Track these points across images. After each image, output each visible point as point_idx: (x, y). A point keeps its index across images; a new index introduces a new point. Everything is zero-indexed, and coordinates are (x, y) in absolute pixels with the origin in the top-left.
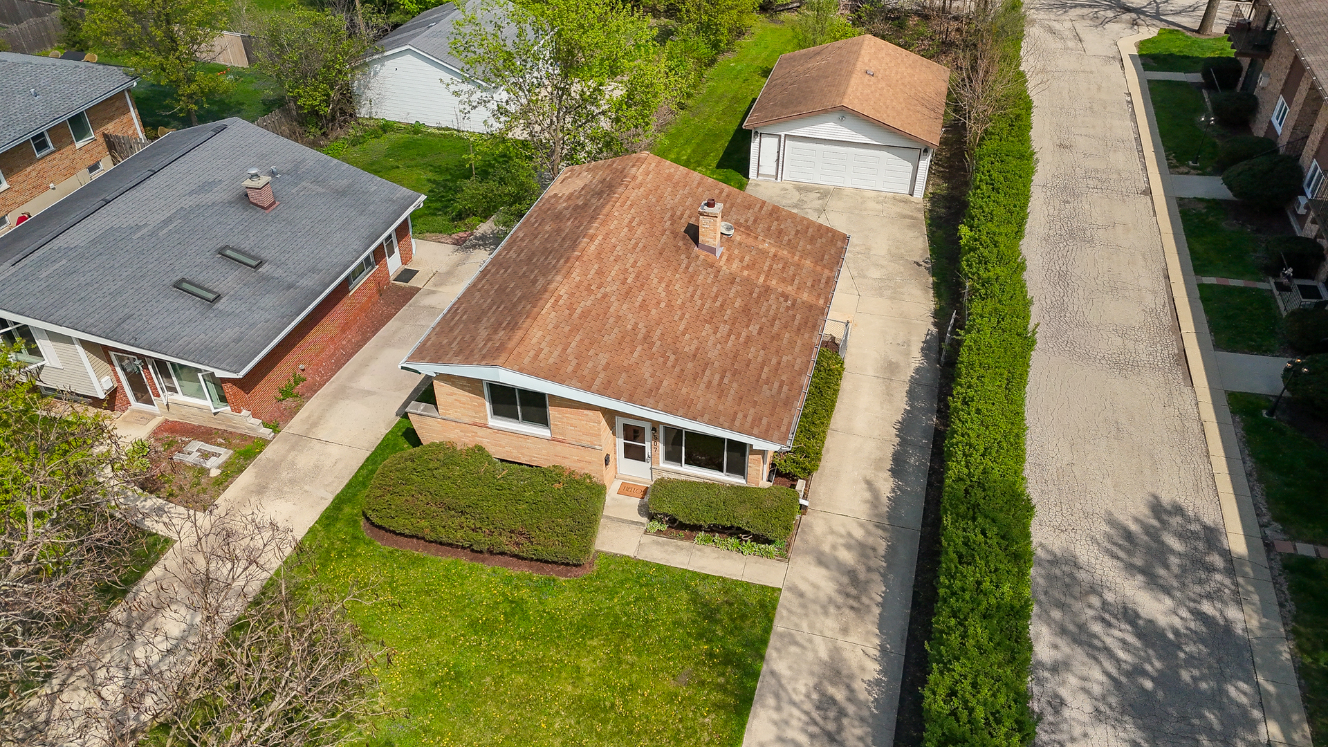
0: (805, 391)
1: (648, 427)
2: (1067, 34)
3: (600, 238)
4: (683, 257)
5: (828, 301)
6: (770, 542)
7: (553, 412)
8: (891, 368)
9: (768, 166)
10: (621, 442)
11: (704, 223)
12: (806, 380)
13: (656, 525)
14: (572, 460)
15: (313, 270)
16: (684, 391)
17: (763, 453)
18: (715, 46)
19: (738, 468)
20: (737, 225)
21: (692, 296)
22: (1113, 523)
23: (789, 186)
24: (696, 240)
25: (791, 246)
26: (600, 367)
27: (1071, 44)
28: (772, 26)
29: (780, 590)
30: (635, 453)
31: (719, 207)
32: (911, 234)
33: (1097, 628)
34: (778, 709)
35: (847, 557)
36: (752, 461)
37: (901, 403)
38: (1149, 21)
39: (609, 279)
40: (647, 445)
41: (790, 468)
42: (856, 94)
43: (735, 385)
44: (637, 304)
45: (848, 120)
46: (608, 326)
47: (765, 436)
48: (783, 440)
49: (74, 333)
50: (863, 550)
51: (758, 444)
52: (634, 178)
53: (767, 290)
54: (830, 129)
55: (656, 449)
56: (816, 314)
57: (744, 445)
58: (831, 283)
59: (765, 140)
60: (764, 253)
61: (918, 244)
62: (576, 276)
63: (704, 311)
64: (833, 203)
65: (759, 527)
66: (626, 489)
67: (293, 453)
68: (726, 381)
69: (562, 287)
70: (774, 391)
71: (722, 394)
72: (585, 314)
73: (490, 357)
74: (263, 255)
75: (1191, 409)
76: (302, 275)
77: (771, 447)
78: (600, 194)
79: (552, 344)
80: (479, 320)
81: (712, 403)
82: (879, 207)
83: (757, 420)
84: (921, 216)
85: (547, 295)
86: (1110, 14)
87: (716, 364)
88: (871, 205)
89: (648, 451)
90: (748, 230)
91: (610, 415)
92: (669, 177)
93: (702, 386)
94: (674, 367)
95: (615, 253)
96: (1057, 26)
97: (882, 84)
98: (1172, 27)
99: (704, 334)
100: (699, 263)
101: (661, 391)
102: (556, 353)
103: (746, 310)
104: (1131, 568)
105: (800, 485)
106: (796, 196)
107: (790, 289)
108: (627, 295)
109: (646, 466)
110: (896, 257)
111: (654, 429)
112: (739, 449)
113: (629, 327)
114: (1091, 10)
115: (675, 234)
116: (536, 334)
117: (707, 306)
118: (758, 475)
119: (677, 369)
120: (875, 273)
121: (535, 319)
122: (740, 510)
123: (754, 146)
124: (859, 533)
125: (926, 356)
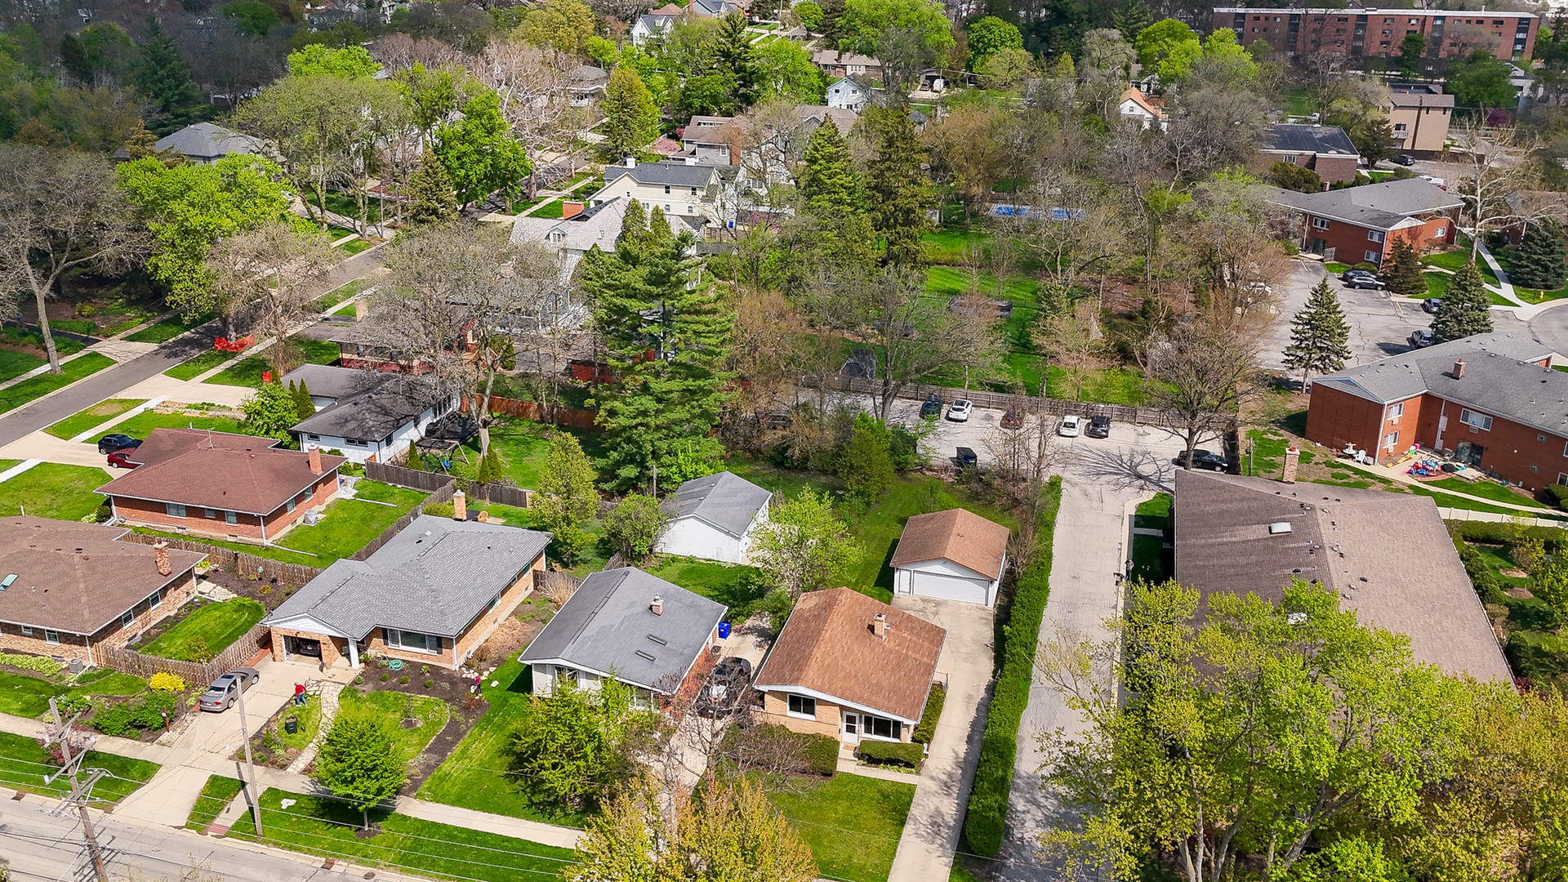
0: (926, 701)
1: (857, 716)
2: (1095, 496)
3: (829, 631)
4: (868, 640)
5: (936, 662)
6: (913, 767)
7: (817, 708)
8: (970, 697)
9: (905, 587)
10: (845, 724)
11: (877, 625)
12: (926, 697)
13: (862, 762)
14: (825, 731)
15: (688, 646)
17: (908, 726)
18: (868, 504)
19: (897, 735)
20: (891, 625)
21: (874, 658)
23: (917, 599)
24: (873, 633)
25: (918, 635)
27: (1095, 504)
28: (904, 483)
29: (916, 787)
30: (851, 729)
31: (884, 616)
32: (985, 629)
33: (1042, 800)
34: (915, 825)
35: (944, 777)
36: (903, 731)
37: (973, 714)
38: (1151, 486)
39: (837, 650)
40: (857, 725)
41: (920, 738)
42: (953, 548)
43: (895, 696)
44: (850, 661)
45: (948, 564)
46: (839, 670)
47: (909, 717)
48: (916, 720)
49: (597, 673)
50: (950, 775)
51: (906, 721)
52: (841, 601)
53: (907, 656)
54: (937, 568)
55: (860, 727)
56: (930, 669)
57: (900, 722)
58: (937, 654)
59: (903, 573)
60: (905, 638)
61: (988, 634)
62: (822, 649)
63: (879, 665)
64: (942, 609)
65: (907, 758)
66: (846, 747)
68: (891, 694)
69: (818, 653)
70: (912, 700)
71: (890, 700)
72: (828, 666)
73: (795, 682)
74: (666, 639)
76: (684, 649)
77: (912, 723)
78: (825, 609)
79: (818, 677)
80: (783, 667)
82: (968, 612)
83: (906, 711)
84: (991, 618)
86: (1127, 480)
87: (886, 688)
88: (964, 611)
89: (857, 729)
90: (897, 627)
91: (842, 708)
92: (858, 599)
93: (881, 697)
95: (837, 638)
96: (1090, 489)
97: (968, 542)
98: (1165, 492)
99: (880, 675)
100: (875, 642)
101: (864, 698)
103: (898, 665)
105: (925, 745)
106: (921, 605)
107: (918, 656)
108: (845, 657)
109: (855, 736)
110: (976, 641)
111: (860, 717)
112: (897, 724)
113: (848, 671)
114: (1116, 477)
115: (863, 629)
116: (811, 674)
117: (880, 663)
118: (906, 737)
119: (870, 688)
120: (964, 650)
122: (898, 752)
123: (896, 575)
124: (949, 769)
125: (986, 692)
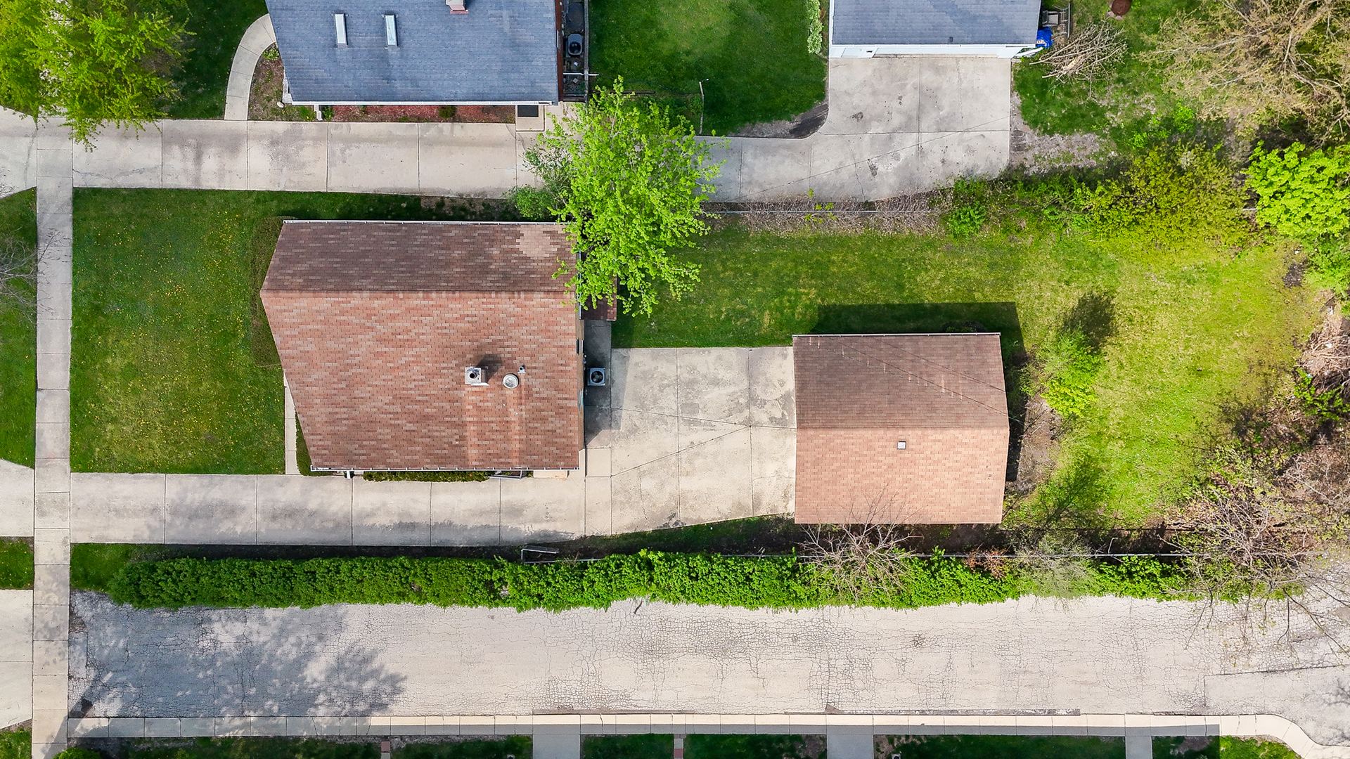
3: (431, 303)
4: (455, 362)
16: (318, 401)
20: (526, 387)
21: (414, 380)
22: (374, 653)
26: (302, 349)
29: (284, 473)
39: (390, 324)
43: (345, 428)
44: (379, 350)
46: (343, 340)
52: (529, 299)
60: (506, 414)
62: (376, 303)
63: (405, 392)
67: (311, 142)
68: (344, 422)
69: (359, 300)
70: (357, 452)
71: (331, 422)
72: (343, 323)
75: (506, 711)
81: (317, 419)
85: (345, 295)
87: (357, 413)
92: (552, 323)
93: (330, 410)
94: (335, 389)
95: (423, 318)
99: (380, 398)
100: (457, 374)
101: (307, 388)
102: (295, 320)
103: (426, 417)
104: (340, 660)
107: (473, 440)
108: (383, 340)
113: (352, 352)
115: (478, 349)
117: (412, 392)
119: (336, 392)
121: (315, 297)
